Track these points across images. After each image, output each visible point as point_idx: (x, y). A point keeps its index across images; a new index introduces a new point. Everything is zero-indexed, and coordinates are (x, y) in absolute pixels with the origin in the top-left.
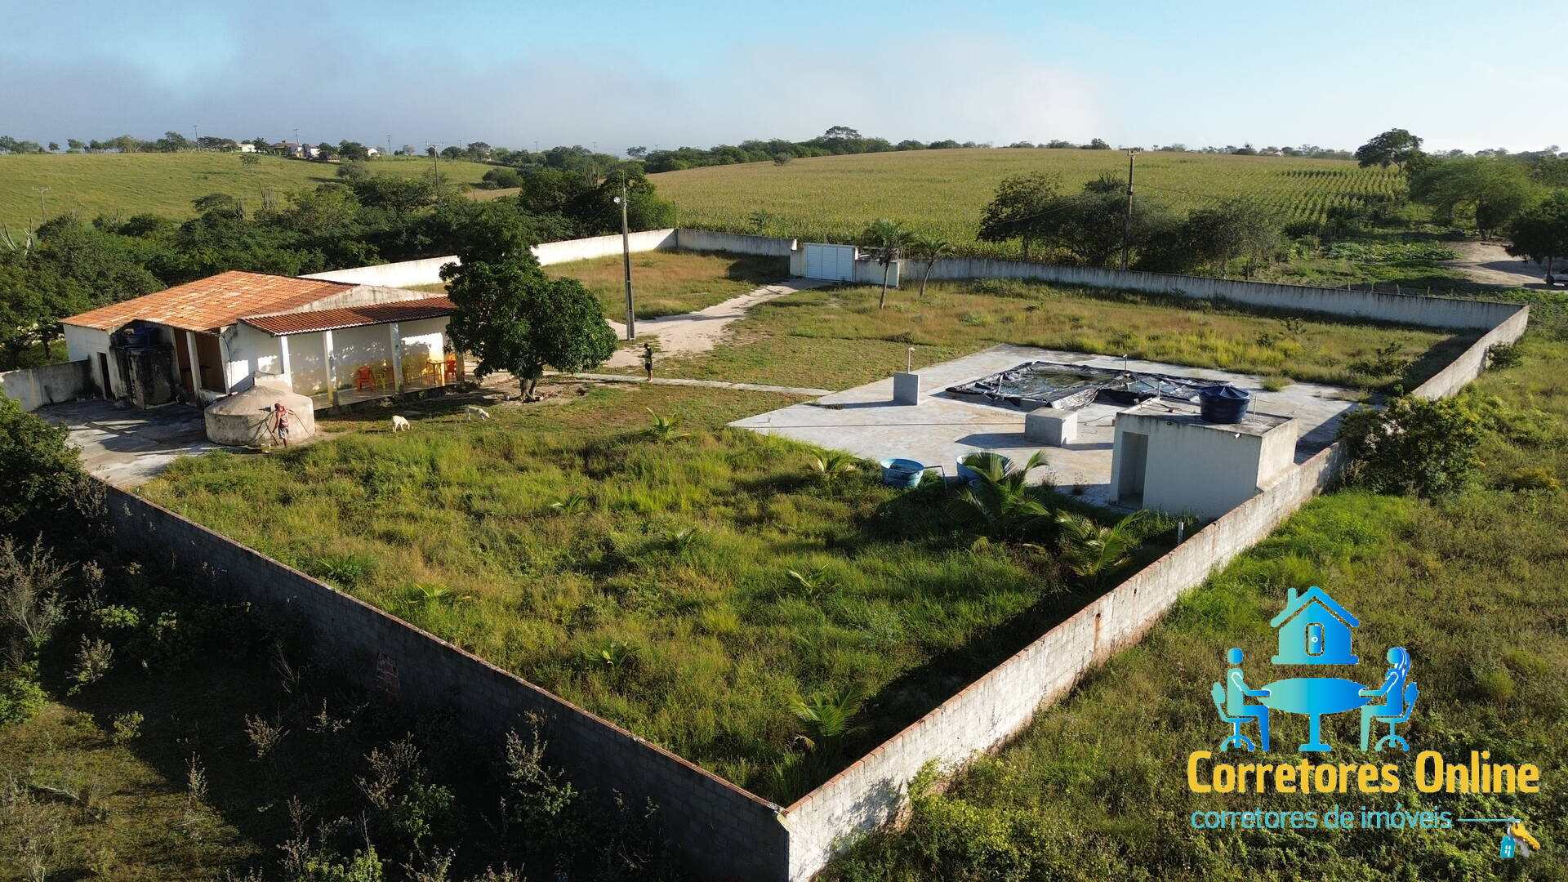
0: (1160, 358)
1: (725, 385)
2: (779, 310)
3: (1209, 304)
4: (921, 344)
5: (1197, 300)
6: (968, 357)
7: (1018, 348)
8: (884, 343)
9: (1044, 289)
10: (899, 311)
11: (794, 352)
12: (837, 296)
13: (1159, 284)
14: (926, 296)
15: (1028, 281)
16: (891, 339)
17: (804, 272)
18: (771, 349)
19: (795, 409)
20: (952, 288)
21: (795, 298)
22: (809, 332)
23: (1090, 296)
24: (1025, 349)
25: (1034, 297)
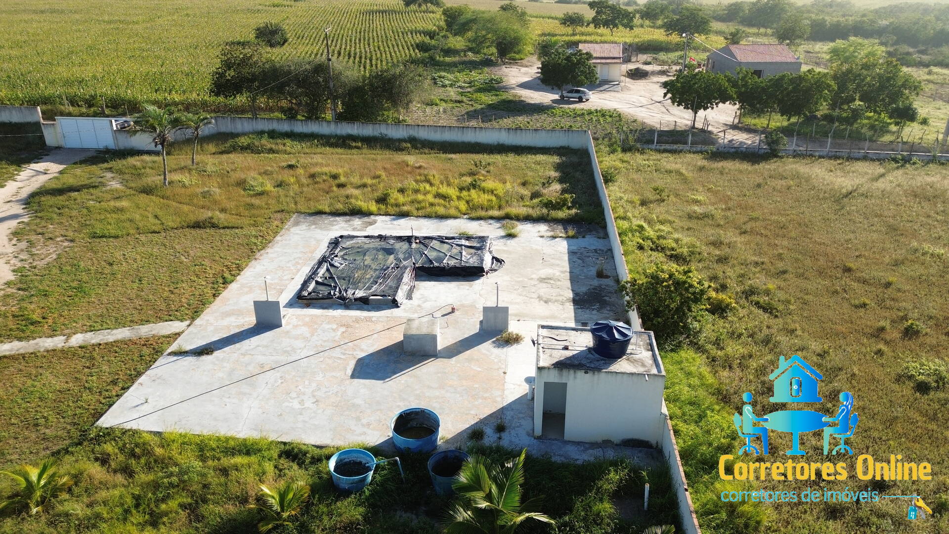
0: (420, 213)
1: (57, 342)
2: (60, 200)
3: (409, 145)
4: (228, 228)
5: (400, 141)
6: (278, 238)
7: (312, 218)
8: (193, 231)
9: (288, 142)
10: (184, 186)
11: (111, 264)
12: (110, 169)
13: (368, 130)
14: (198, 164)
15: (273, 135)
16: (197, 225)
17: (62, 143)
18: (82, 264)
19: (164, 367)
20: (212, 148)
21: (70, 180)
22: (113, 232)
23: (324, 145)
24: (317, 218)
25: (285, 152)
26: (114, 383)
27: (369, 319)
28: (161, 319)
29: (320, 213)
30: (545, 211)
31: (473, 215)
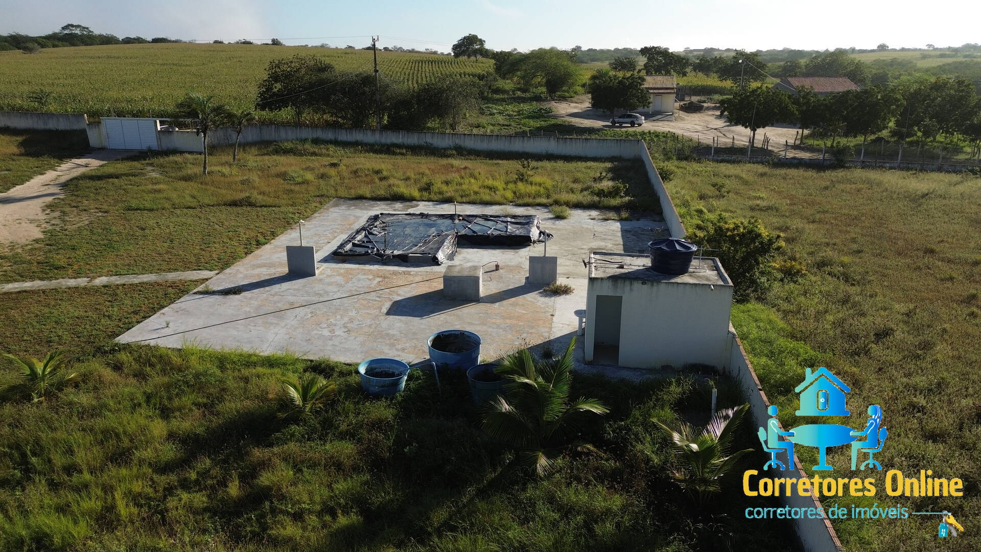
0: (464, 200)
2: (99, 183)
3: (454, 152)
4: (265, 206)
5: (445, 149)
6: (316, 215)
7: (351, 202)
8: (229, 208)
10: (224, 175)
11: (143, 229)
12: (151, 165)
13: (413, 139)
14: (239, 160)
16: (234, 204)
17: (106, 144)
18: (114, 228)
20: (254, 150)
21: (110, 170)
22: (148, 205)
23: (368, 151)
24: (358, 202)
25: (328, 155)
26: (136, 313)
27: (409, 273)
28: (189, 269)
29: (361, 198)
30: (596, 199)
31: (520, 202)
